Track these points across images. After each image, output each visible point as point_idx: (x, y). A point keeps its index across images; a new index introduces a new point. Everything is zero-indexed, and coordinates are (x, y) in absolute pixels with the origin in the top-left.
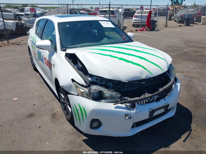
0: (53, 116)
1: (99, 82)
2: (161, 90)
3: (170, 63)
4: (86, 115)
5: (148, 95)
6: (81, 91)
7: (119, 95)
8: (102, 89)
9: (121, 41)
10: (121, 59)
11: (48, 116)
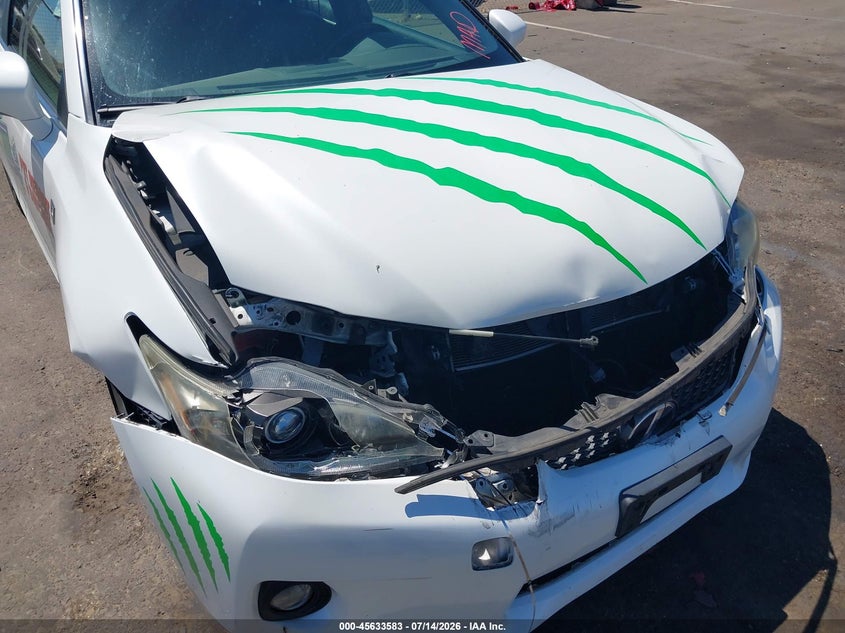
0: (81, 491)
1: (310, 332)
2: (687, 364)
3: (732, 192)
4: (224, 558)
5: (612, 405)
6: (183, 402)
7: (433, 424)
8: (320, 387)
9: (452, 58)
10: (448, 177)
11: (54, 491)
